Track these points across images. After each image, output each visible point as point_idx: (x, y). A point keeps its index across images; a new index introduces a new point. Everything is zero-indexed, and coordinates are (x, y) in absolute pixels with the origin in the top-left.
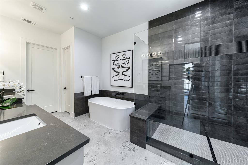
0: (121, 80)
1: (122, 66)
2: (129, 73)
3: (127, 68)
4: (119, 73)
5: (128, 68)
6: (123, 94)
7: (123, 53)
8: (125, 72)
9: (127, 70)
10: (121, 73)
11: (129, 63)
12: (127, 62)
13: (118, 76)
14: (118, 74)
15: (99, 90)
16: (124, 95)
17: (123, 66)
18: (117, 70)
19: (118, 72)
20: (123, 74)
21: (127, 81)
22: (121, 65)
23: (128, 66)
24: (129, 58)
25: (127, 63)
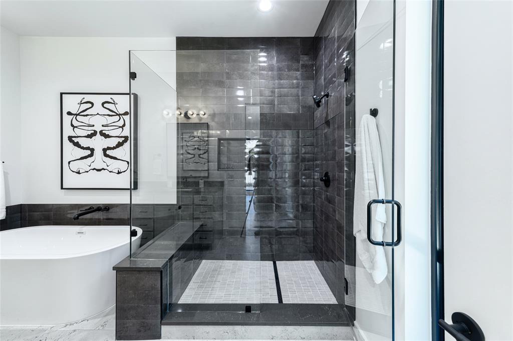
0: (99, 170)
1: (103, 132)
2: (124, 152)
3: (121, 140)
4: (92, 150)
5: (123, 139)
6: (107, 208)
7: (107, 98)
8: (114, 148)
9: (120, 145)
10: (98, 153)
11: (124, 125)
12: (121, 123)
13: (90, 160)
14: (91, 155)
15: (7, 208)
16: (111, 210)
17: (107, 133)
18: (84, 142)
19: (88, 148)
20: (106, 155)
21: (119, 173)
22: (98, 128)
23: (122, 135)
24: (126, 113)
25: (120, 127)
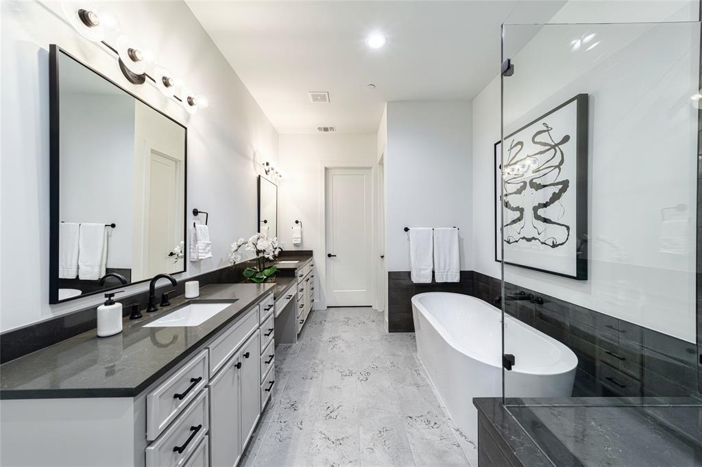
0: (529, 240)
1: (534, 181)
2: (565, 210)
3: (556, 189)
4: (521, 210)
5: (560, 186)
6: (540, 300)
7: (539, 126)
8: (545, 205)
9: (556, 197)
10: (529, 213)
11: (562, 162)
12: (556, 161)
13: (518, 226)
14: (519, 219)
16: (545, 305)
17: (538, 181)
18: (514, 201)
19: (517, 209)
20: (538, 217)
21: (554, 246)
22: (529, 176)
23: (560, 180)
24: (566, 139)
25: (556, 167)
